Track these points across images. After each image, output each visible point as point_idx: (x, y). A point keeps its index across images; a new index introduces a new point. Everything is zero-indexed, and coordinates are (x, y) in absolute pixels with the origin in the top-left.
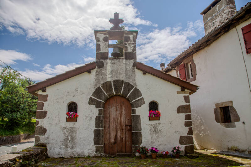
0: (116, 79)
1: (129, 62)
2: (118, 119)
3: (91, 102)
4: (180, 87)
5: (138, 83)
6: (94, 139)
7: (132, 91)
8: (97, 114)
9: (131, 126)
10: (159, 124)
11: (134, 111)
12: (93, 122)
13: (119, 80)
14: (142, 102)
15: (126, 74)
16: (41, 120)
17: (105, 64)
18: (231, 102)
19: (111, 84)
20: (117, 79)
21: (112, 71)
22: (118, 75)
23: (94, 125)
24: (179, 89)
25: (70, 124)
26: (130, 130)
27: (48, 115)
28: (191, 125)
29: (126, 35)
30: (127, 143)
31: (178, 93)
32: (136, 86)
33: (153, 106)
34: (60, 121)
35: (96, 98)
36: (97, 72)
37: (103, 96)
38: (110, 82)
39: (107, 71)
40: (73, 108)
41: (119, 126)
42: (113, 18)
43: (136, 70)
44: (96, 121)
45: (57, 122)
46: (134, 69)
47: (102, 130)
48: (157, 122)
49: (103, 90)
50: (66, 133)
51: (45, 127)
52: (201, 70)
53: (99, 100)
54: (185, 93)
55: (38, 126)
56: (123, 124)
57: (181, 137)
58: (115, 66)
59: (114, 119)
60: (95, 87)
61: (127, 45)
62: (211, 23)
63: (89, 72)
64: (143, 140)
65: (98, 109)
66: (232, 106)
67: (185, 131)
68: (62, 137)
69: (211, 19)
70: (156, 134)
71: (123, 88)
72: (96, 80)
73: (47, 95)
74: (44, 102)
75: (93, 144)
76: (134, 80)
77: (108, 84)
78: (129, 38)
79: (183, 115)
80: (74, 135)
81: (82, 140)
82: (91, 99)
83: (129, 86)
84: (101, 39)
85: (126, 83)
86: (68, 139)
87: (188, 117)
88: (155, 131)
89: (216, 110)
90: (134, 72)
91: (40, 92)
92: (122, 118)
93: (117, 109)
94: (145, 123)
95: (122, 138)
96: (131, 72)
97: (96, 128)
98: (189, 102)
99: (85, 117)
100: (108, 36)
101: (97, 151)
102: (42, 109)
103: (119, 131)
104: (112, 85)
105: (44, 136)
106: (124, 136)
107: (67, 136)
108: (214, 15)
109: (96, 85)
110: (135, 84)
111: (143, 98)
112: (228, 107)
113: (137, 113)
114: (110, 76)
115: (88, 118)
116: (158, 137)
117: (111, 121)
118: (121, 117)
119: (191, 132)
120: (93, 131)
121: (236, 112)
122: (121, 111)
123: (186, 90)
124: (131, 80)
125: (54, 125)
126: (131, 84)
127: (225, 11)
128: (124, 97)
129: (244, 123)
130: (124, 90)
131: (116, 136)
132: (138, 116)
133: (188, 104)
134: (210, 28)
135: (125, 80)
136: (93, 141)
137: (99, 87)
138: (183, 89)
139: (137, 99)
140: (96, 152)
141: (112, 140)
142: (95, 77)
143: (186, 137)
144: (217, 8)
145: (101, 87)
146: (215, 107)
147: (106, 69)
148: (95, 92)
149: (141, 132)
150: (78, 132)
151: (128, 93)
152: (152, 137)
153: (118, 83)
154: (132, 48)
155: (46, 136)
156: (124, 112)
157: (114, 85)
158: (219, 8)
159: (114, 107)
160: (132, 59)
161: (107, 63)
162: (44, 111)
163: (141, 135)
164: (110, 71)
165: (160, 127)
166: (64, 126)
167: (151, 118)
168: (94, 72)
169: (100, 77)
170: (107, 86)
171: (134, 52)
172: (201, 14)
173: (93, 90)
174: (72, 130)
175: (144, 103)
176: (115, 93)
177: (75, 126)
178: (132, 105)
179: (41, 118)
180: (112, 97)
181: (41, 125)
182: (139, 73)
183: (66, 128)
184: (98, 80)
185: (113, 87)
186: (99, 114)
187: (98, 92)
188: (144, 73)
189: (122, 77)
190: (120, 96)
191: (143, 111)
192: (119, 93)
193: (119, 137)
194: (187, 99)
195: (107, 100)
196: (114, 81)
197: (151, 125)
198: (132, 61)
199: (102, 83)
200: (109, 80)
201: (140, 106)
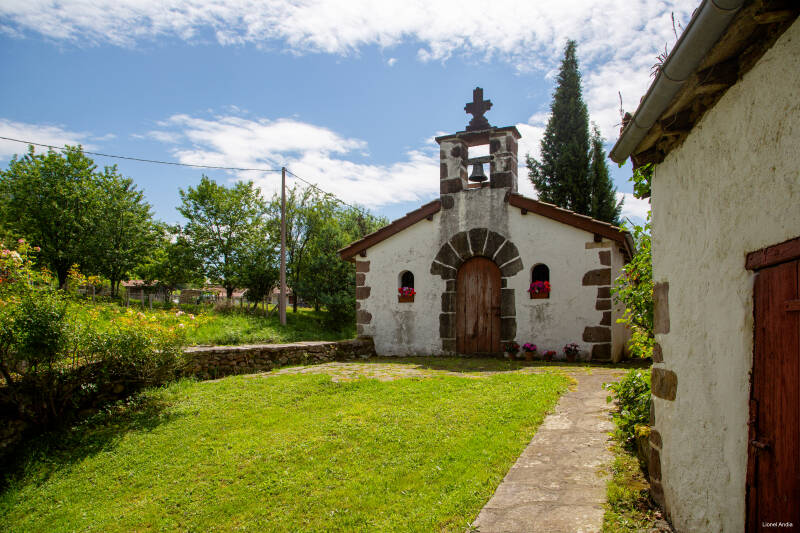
0: (473, 227)
1: (498, 194)
2: (479, 297)
3: (435, 269)
4: (593, 235)
5: (512, 234)
6: (440, 328)
7: (500, 247)
8: (444, 290)
9: (499, 308)
10: (547, 304)
11: (504, 283)
12: (439, 302)
13: (480, 229)
14: (518, 266)
15: (492, 217)
16: (363, 300)
17: (455, 200)
19: (466, 238)
20: (476, 227)
21: (468, 214)
22: (478, 220)
23: (440, 308)
24: (589, 238)
25: (404, 307)
26: (498, 315)
27: (372, 292)
28: (610, 308)
29: (493, 138)
30: (494, 337)
31: (588, 246)
32: (510, 237)
33: (541, 273)
34: (389, 302)
35: (442, 263)
36: (442, 217)
37: (453, 259)
38: (465, 233)
39: (460, 214)
40: (407, 279)
41: (481, 308)
42: (472, 101)
43: (510, 207)
44: (443, 300)
45: (385, 304)
46: (505, 206)
47: (453, 315)
48: (544, 301)
49: (453, 248)
50: (399, 320)
51: (369, 312)
53: (448, 266)
54: (602, 246)
55: (359, 310)
56: (488, 305)
57: (587, 328)
58: (473, 203)
59: (473, 296)
60: (440, 244)
61: (495, 160)
63: (430, 218)
64: (518, 331)
65: (445, 281)
67: (595, 318)
68: (394, 327)
70: (540, 322)
71: (486, 242)
72: (441, 232)
73: (369, 262)
74: (364, 273)
75: (438, 336)
76: (506, 227)
77: (461, 237)
78: (498, 142)
79: (594, 289)
80: (411, 322)
81: (422, 330)
82: (434, 264)
83: (496, 239)
84: (449, 153)
85: (491, 233)
86: (403, 329)
87: (605, 293)
88: (539, 317)
90: (506, 212)
91: (358, 258)
92: (487, 295)
93: (478, 281)
94: (523, 305)
95: (486, 328)
96: (500, 214)
97: (443, 312)
98: (609, 264)
99: (426, 295)
100: (460, 144)
101: (444, 347)
102: (363, 284)
103: (481, 318)
105: (368, 325)
106: (489, 326)
107: (401, 325)
109: (441, 240)
110: (507, 234)
111: (520, 259)
113: (509, 287)
114: (464, 223)
115: (431, 297)
116: (543, 327)
117: (468, 300)
118: (484, 293)
119: (607, 319)
120: (438, 316)
122: (485, 283)
123: (604, 240)
124: (501, 228)
125: (381, 309)
126: (501, 234)
128: (488, 257)
130: (487, 247)
131: (477, 324)
132: (511, 292)
133: (607, 267)
135: (489, 229)
136: (439, 333)
137: (447, 244)
138: (598, 240)
139: (510, 261)
140: (443, 349)
141: (470, 332)
142: (440, 227)
143: (597, 328)
145: (449, 243)
147: (457, 211)
148: (440, 252)
149: (514, 319)
150: (416, 319)
151: (495, 252)
152: (533, 328)
153: (477, 234)
154: (504, 164)
155: (371, 325)
156: (489, 285)
157: (471, 238)
159: (473, 277)
160: (502, 187)
161: (459, 199)
162: (366, 287)
163: (514, 324)
164: (464, 213)
165: (548, 311)
166: (396, 310)
167: (533, 294)
168: (437, 218)
169: (448, 226)
170: (459, 240)
171: (508, 172)
173: (437, 250)
174: (408, 316)
175: (522, 268)
176: (472, 253)
177: (411, 309)
178: (501, 273)
179: (362, 298)
180: (468, 259)
181: (364, 308)
182: (514, 213)
183: (397, 312)
184: (444, 231)
185: (469, 242)
186: (448, 289)
187: (444, 253)
188: (524, 212)
189: (485, 223)
190: (482, 256)
191: (519, 282)
192: (480, 253)
193: (480, 329)
194: (605, 258)
195: (461, 265)
196: (472, 232)
197: (534, 307)
198: (503, 191)
199: (451, 236)
200: (462, 230)
201: (515, 274)
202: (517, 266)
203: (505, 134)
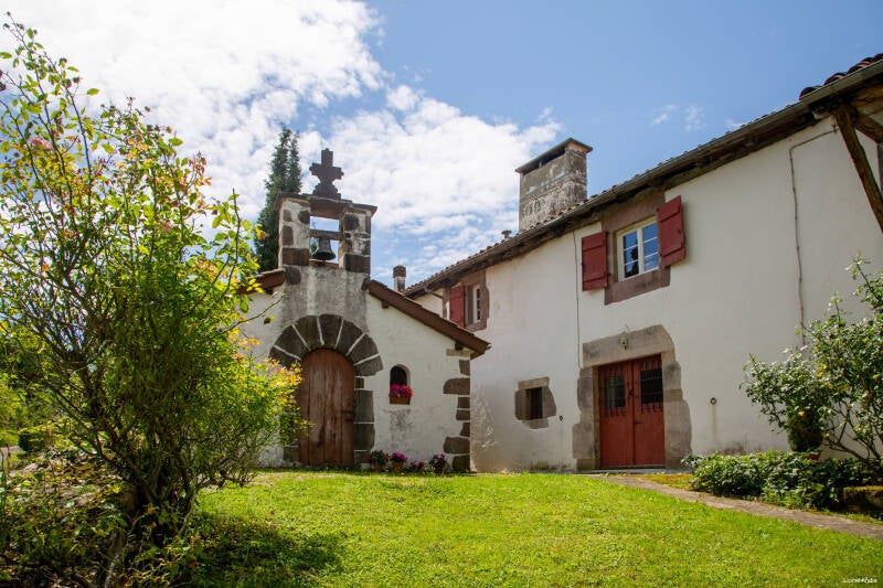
0: (325, 312)
1: (355, 279)
2: (326, 397)
3: (275, 357)
4: (454, 342)
5: (370, 326)
7: (358, 341)
9: (353, 413)
10: (409, 411)
11: (360, 383)
13: (332, 316)
15: (348, 305)
17: (303, 275)
18: (547, 379)
19: (315, 324)
20: (328, 312)
21: (318, 295)
22: (331, 304)
24: (451, 344)
26: (350, 421)
28: (469, 419)
29: (351, 214)
30: (344, 446)
31: (449, 353)
32: (368, 331)
33: (399, 376)
35: (284, 351)
36: (285, 293)
37: (300, 347)
38: (314, 318)
39: (308, 294)
41: (328, 411)
42: (320, 162)
43: (369, 298)
46: (363, 294)
48: (405, 407)
49: (298, 334)
52: (499, 307)
53: (291, 355)
54: (462, 354)
56: (337, 407)
57: (448, 439)
58: (325, 283)
59: (319, 397)
60: (282, 326)
61: (352, 238)
62: (534, 202)
63: (270, 291)
64: (377, 440)
66: (547, 387)
67: (455, 429)
69: (535, 192)
70: (401, 430)
71: (340, 333)
72: (283, 311)
76: (364, 318)
77: (309, 322)
78: (357, 220)
79: (454, 398)
82: (273, 350)
83: (352, 331)
84: (295, 216)
85: (346, 323)
87: (464, 403)
88: (399, 424)
89: (518, 395)
90: (364, 301)
92: (336, 395)
93: (325, 378)
94: (382, 408)
95: (335, 435)
96: (358, 301)
98: (468, 374)
100: (309, 209)
101: (285, 457)
103: (329, 422)
104: (319, 326)
106: (338, 432)
108: (542, 184)
109: (284, 322)
110: (365, 327)
111: (379, 357)
112: (540, 389)
113: (367, 387)
114: (313, 305)
116: (403, 436)
117: (312, 400)
118: (333, 391)
119: (466, 431)
121: (553, 400)
122: (334, 380)
123: (465, 349)
124: (357, 318)
126: (358, 326)
127: (565, 185)
128: (341, 351)
129: (561, 418)
130: (342, 338)
131: (323, 430)
132: (369, 394)
133: (465, 377)
134: (531, 211)
135: (345, 317)
137: (291, 327)
138: (459, 347)
139: (368, 359)
140: (284, 459)
141: (315, 438)
142: (282, 304)
143: (457, 439)
144: (551, 172)
145: (294, 327)
146: (517, 389)
147: (304, 290)
148: (282, 336)
149: (372, 425)
151: (351, 346)
152: (393, 437)
153: (330, 321)
154: (363, 247)
156: (339, 384)
157: (322, 326)
158: (556, 173)
159: (319, 372)
160: (360, 272)
161: (307, 275)
163: (373, 431)
164: (314, 293)
165: (409, 419)
167: (394, 399)
168: (279, 292)
169: (293, 304)
170: (307, 325)
171: (366, 256)
172: (517, 171)
173: (278, 333)
175: (381, 368)
176: (323, 343)
178: (357, 371)
180: (317, 349)
182: (373, 305)
184: (287, 311)
185: (320, 330)
187: (287, 338)
188: (385, 306)
189: (339, 310)
190: (332, 349)
191: (378, 385)
192: (333, 343)
193: (327, 433)
194: (465, 367)
195: (307, 355)
196: (323, 317)
197: (394, 413)
198: (361, 276)
199: (297, 318)
200: (311, 313)
201: (374, 374)
202: (375, 366)
203: (364, 213)
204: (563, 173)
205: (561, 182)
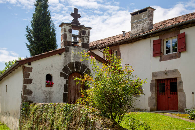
2: (76, 87)
3: (62, 75)
5: (89, 66)
6: (63, 99)
7: (86, 70)
8: (65, 83)
13: (78, 62)
16: (28, 85)
19: (74, 64)
20: (77, 61)
21: (74, 55)
22: (78, 59)
23: (63, 90)
25: (48, 89)
27: (33, 81)
29: (84, 30)
32: (89, 67)
34: (41, 87)
35: (64, 73)
36: (65, 55)
37: (69, 72)
38: (73, 63)
39: (71, 55)
40: (49, 77)
41: (76, 91)
42: (74, 12)
44: (64, 87)
45: (40, 87)
47: (68, 93)
49: (69, 67)
50: (46, 94)
51: (31, 90)
53: (66, 74)
55: (26, 89)
58: (76, 52)
59: (74, 87)
60: (64, 65)
61: (84, 38)
62: (136, 25)
63: (60, 54)
65: (66, 80)
68: (43, 97)
69: (137, 22)
71: (81, 67)
72: (64, 60)
73: (32, 68)
74: (29, 73)
75: (62, 102)
76: (88, 63)
77: (72, 64)
78: (85, 32)
80: (51, 96)
81: (56, 99)
82: (61, 73)
83: (84, 67)
84: (67, 30)
85: (82, 64)
86: (47, 98)
92: (79, 87)
97: (64, 92)
99: (58, 85)
100: (71, 28)
102: (29, 77)
103: (76, 95)
104: (74, 65)
105: (30, 96)
107: (47, 96)
108: (139, 20)
109: (64, 64)
110: (88, 65)
111: (92, 75)
114: (73, 58)
115: (60, 86)
117: (72, 88)
120: (62, 94)
124: (86, 63)
125: (38, 89)
126: (86, 65)
128: (81, 73)
130: (81, 69)
131: (75, 97)
134: (135, 28)
135: (82, 62)
141: (72, 100)
142: (64, 58)
144: (142, 16)
145: (67, 65)
148: (64, 68)
150: (53, 94)
151: (84, 71)
153: (78, 64)
154: (87, 40)
155: (32, 96)
157: (75, 65)
160: (87, 48)
161: (71, 49)
162: (30, 79)
166: (44, 90)
168: (63, 54)
169: (67, 58)
170: (71, 65)
171: (88, 43)
172: (130, 14)
174: (50, 93)
176: (76, 70)
177: (51, 90)
179: (28, 84)
180: (74, 72)
181: (29, 88)
183: (45, 91)
184: (65, 60)
185: (75, 66)
187: (65, 69)
192: (78, 71)
193: (76, 99)
195: (71, 74)
196: (75, 62)
199: (68, 63)
200: (72, 61)
203: (88, 29)
204: (146, 18)
205: (146, 20)
